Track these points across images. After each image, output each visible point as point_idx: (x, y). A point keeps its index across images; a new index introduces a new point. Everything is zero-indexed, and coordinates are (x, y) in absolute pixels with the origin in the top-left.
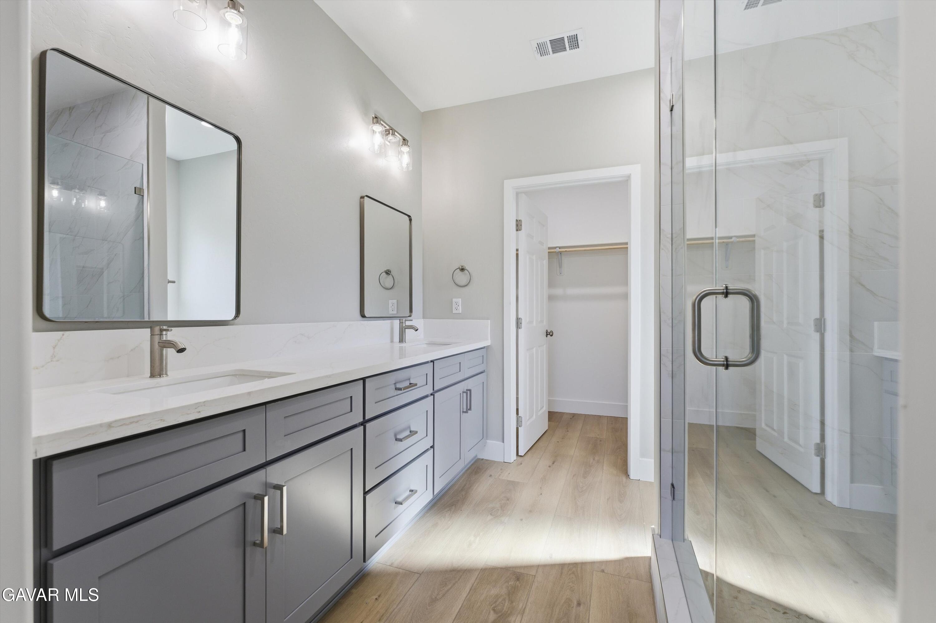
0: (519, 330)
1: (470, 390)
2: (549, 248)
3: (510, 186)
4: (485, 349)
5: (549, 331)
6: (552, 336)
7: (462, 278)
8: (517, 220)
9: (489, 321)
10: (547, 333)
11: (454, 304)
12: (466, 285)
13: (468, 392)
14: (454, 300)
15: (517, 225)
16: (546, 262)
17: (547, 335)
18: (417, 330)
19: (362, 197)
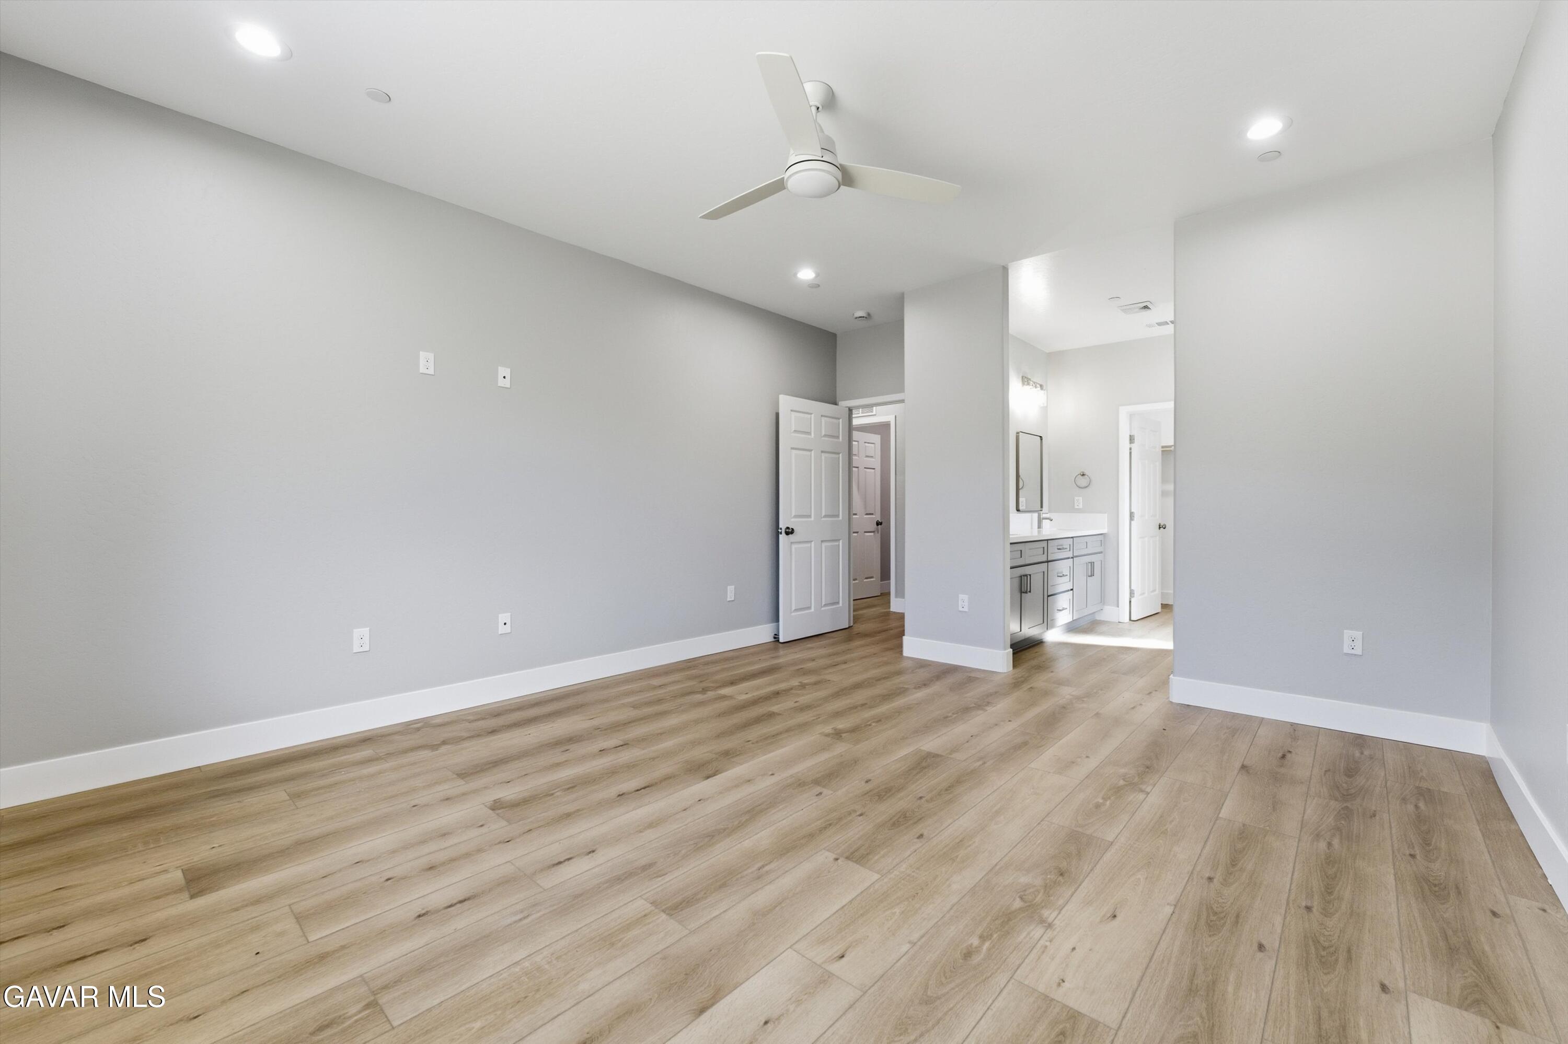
0: (1132, 522)
1: (1094, 563)
2: (1163, 447)
3: (1124, 412)
4: (1102, 536)
5: (1162, 524)
6: (1164, 528)
7: (1082, 482)
8: (1130, 436)
9: (1106, 514)
10: (1160, 525)
11: (1076, 501)
12: (1086, 487)
13: (1092, 564)
14: (1076, 498)
15: (1130, 440)
16: (1158, 464)
17: (1160, 528)
18: (1051, 520)
19: (1018, 433)
